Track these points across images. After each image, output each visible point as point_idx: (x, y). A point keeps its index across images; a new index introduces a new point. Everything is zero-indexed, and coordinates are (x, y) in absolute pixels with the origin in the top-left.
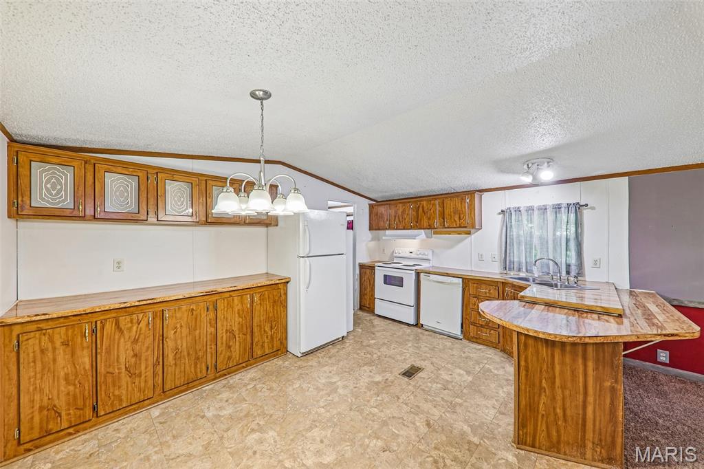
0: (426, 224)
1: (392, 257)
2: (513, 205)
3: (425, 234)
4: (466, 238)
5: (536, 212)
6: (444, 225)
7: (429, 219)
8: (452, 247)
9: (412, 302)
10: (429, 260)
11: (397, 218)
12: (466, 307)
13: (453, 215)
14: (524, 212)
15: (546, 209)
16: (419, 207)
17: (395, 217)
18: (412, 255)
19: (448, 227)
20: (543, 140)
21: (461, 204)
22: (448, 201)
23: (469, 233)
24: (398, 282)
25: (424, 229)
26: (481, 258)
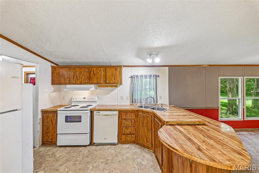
0: (95, 82)
1: (71, 101)
2: (135, 74)
3: (95, 87)
4: (116, 89)
5: (144, 78)
6: (106, 82)
7: (97, 78)
8: (108, 94)
9: (88, 131)
10: (96, 102)
11: (75, 77)
12: (120, 126)
13: (111, 77)
14: (139, 78)
15: (147, 77)
16: (91, 71)
17: (74, 76)
18: (85, 100)
19: (109, 83)
20: (157, 43)
21: (115, 71)
22: (108, 69)
23: (116, 86)
24: (78, 119)
25: (94, 84)
26: (122, 98)
